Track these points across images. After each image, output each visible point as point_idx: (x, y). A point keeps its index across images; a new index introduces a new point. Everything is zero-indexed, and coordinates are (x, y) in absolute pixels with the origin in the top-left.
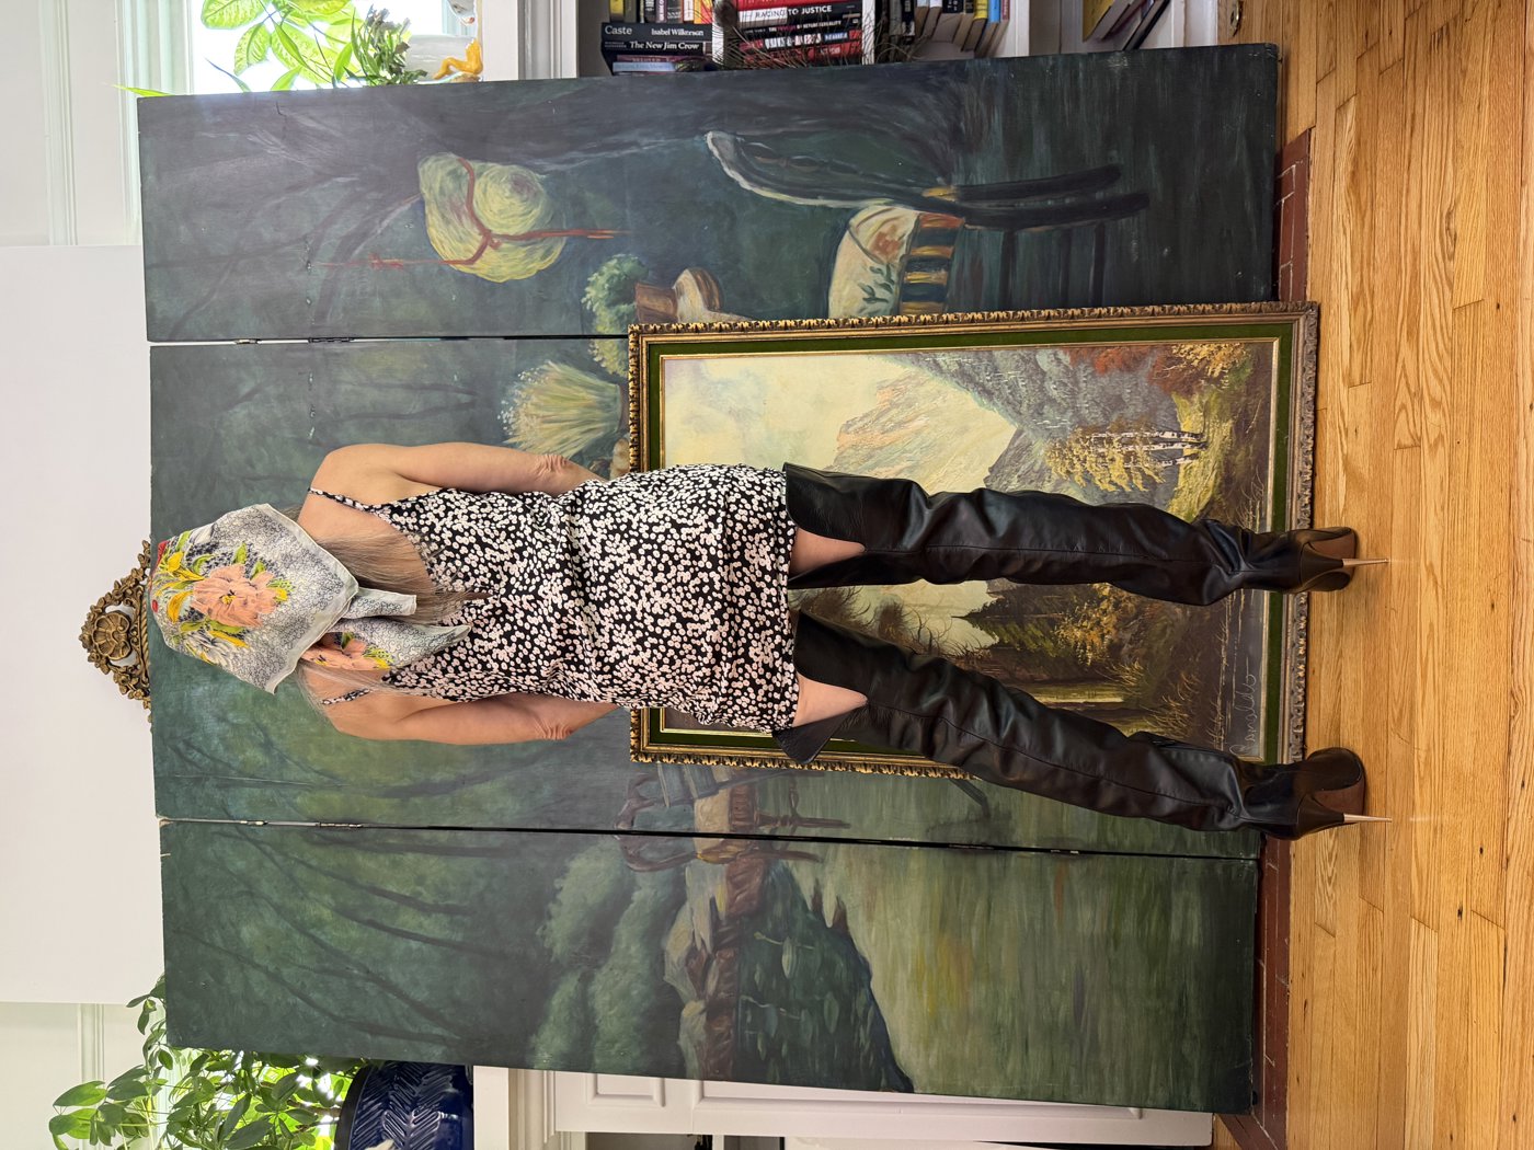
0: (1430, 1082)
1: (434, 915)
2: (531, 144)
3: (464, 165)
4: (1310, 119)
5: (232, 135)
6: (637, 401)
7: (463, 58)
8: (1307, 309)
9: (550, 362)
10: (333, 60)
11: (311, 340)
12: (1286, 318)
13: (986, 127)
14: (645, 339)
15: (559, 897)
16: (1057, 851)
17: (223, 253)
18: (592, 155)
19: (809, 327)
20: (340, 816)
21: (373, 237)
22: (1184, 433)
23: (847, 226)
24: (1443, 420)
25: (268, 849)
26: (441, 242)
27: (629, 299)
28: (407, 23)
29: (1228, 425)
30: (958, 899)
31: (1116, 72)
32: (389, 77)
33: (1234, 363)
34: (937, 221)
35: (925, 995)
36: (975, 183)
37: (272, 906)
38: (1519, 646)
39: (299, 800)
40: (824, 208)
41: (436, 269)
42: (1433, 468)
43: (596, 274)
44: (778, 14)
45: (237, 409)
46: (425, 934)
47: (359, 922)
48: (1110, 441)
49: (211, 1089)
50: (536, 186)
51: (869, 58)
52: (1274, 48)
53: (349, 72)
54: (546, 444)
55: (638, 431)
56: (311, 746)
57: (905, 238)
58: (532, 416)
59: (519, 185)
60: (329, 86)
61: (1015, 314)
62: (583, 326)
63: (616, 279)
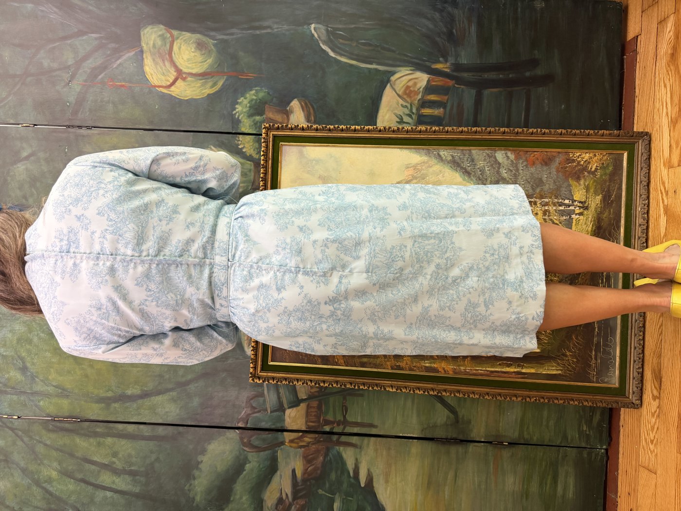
1: (122, 476)
2: (209, 23)
3: (168, 32)
5: (29, 5)
6: (265, 167)
8: (644, 136)
9: (212, 147)
11: (69, 127)
12: (632, 140)
13: (467, 34)
14: (272, 133)
15: (200, 466)
16: (495, 442)
17: (18, 73)
18: (244, 32)
19: (368, 131)
20: (67, 414)
21: (111, 69)
22: (575, 201)
23: (388, 81)
25: (20, 433)
26: (152, 75)
27: (261, 113)
29: (599, 198)
30: (438, 470)
31: (538, 9)
33: (603, 164)
34: (439, 81)
36: (460, 63)
37: (20, 469)
39: (41, 403)
40: (376, 70)
41: (146, 92)
43: (242, 98)
45: (19, 165)
46: (116, 488)
47: (74, 479)
50: (210, 47)
52: (620, 4)
56: (52, 370)
57: (421, 89)
59: (200, 46)
61: (486, 129)
62: (233, 127)
63: (254, 102)
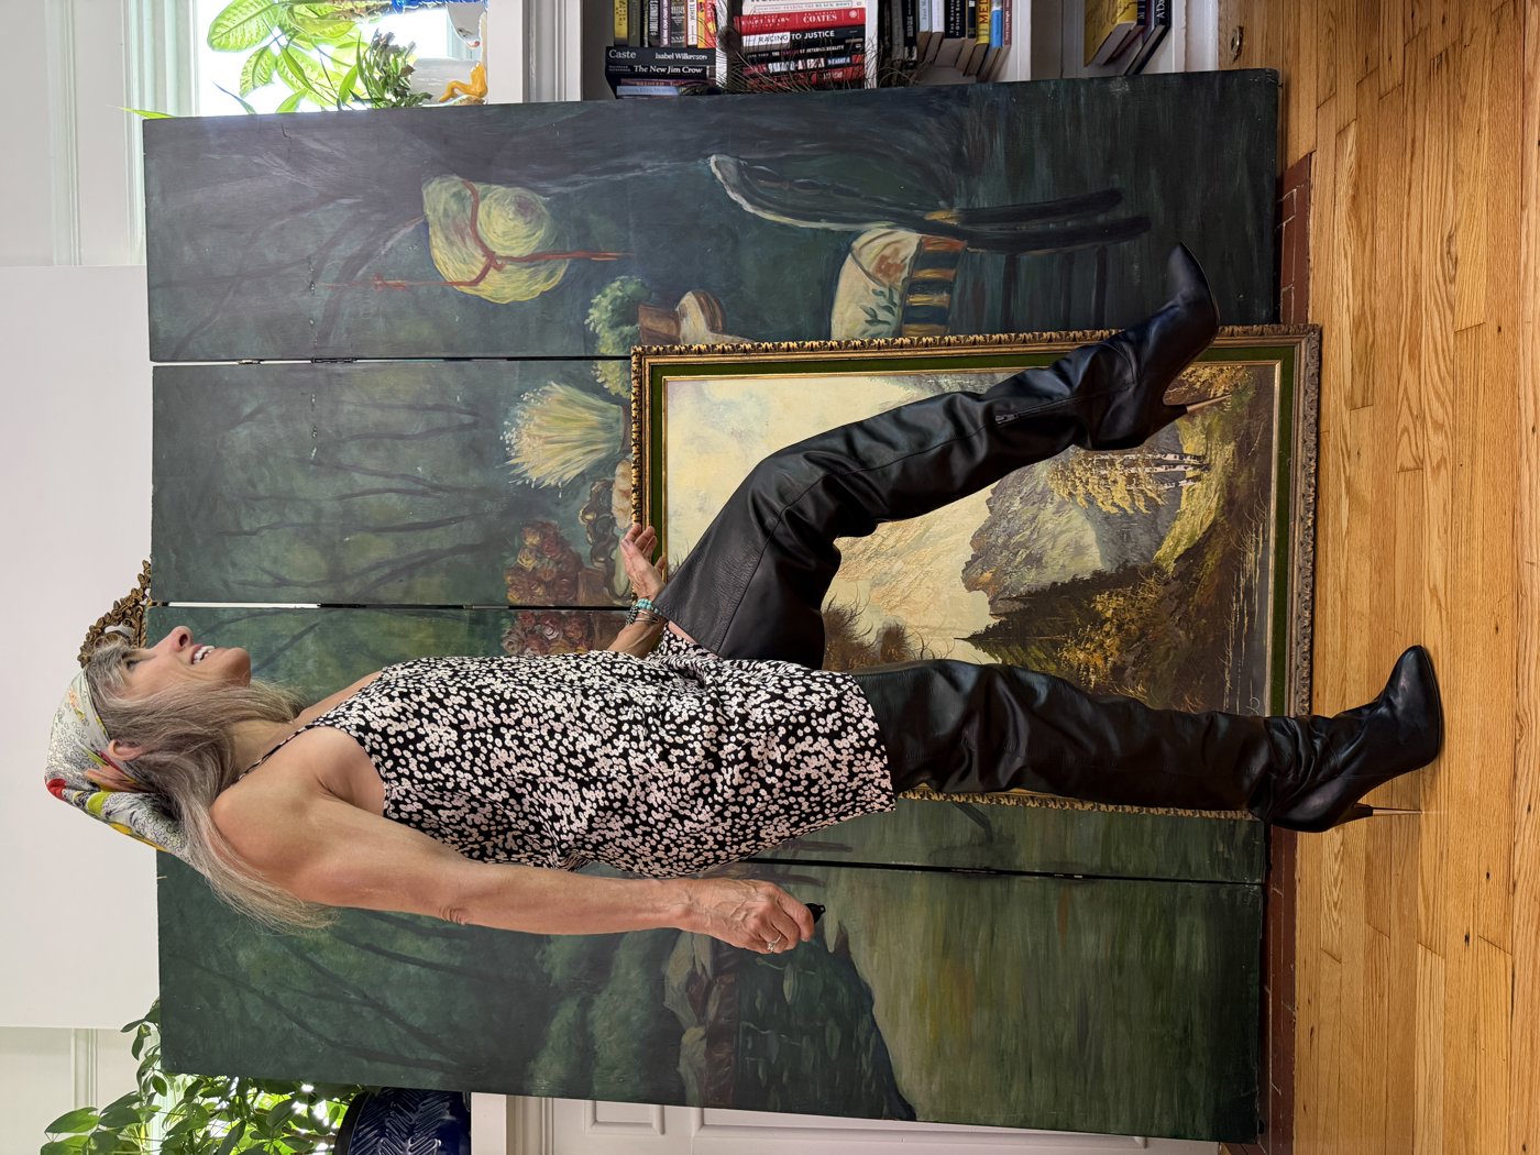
0: (1439, 1111)
1: (432, 939)
2: (535, 166)
3: (468, 187)
4: (1311, 144)
5: (235, 156)
6: (640, 422)
7: (468, 81)
8: (1309, 332)
9: (553, 383)
10: (338, 83)
11: (314, 360)
12: (1288, 340)
13: (987, 155)
14: (648, 360)
16: (1060, 875)
17: (227, 274)
18: (596, 178)
19: (812, 349)
21: (377, 258)
22: (1186, 455)
23: (849, 249)
24: (1445, 443)
26: (445, 264)
27: (632, 321)
28: (413, 46)
29: (1230, 447)
30: (961, 928)
31: (1118, 97)
32: (394, 100)
33: (1236, 385)
34: (939, 244)
35: (928, 1021)
36: (977, 206)
38: (1524, 669)
40: (827, 231)
41: (439, 291)
42: (1436, 491)
43: (599, 296)
44: (782, 39)
45: (239, 429)
46: (423, 958)
48: (1112, 463)
49: (206, 1116)
50: (540, 209)
51: (871, 82)
52: (1274, 74)
53: (354, 95)
54: (547, 466)
55: (641, 452)
57: (907, 261)
58: (534, 437)
59: (523, 208)
60: (333, 108)
61: (1017, 336)
62: (586, 348)
63: (619, 301)
